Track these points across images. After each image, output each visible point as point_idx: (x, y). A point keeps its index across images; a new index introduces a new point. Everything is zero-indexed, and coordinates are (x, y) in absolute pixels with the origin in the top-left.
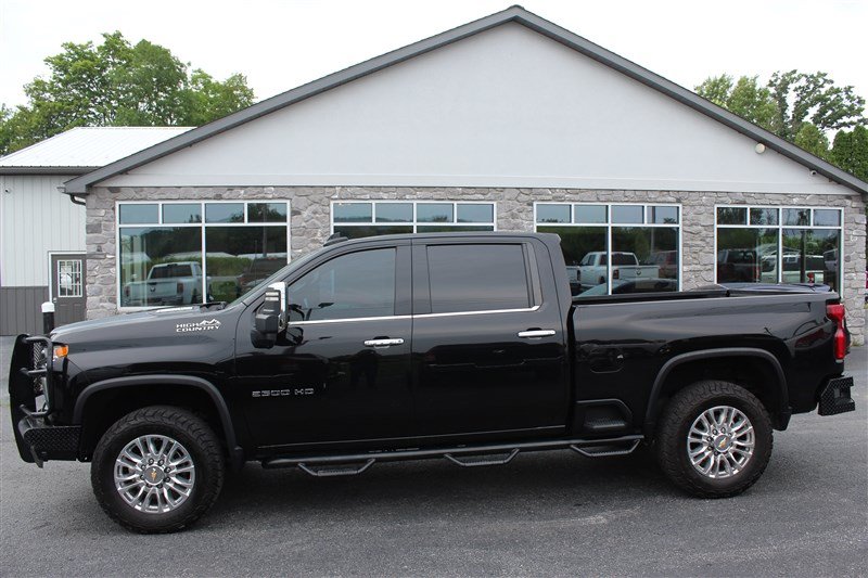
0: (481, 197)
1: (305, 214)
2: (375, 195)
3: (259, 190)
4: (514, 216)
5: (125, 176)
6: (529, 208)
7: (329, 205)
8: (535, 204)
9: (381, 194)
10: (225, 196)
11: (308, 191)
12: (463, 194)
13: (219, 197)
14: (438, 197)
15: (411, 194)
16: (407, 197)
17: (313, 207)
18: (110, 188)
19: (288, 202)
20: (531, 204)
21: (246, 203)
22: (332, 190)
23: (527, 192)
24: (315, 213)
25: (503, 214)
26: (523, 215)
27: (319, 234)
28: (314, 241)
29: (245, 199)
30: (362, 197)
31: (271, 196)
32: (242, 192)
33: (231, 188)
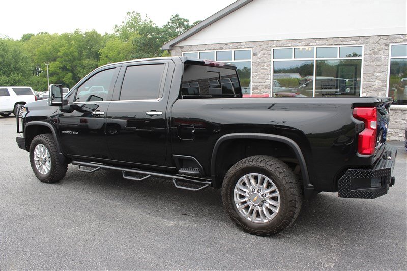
0: (355, 42)
1: (259, 55)
2: (294, 44)
3: (238, 44)
4: (375, 53)
5: (185, 41)
6: (386, 48)
7: (271, 50)
8: (390, 45)
9: (297, 44)
10: (224, 48)
11: (260, 43)
12: (344, 41)
13: (222, 48)
14: (328, 43)
15: (313, 42)
16: (311, 44)
17: (263, 52)
18: (180, 47)
19: (251, 49)
20: (387, 45)
21: (233, 50)
22: (272, 42)
23: (385, 37)
24: (264, 54)
25: (368, 52)
26: (381, 52)
27: (265, 65)
28: (263, 69)
29: (233, 49)
30: (287, 45)
31: (243, 47)
32: (231, 45)
33: (226, 44)
